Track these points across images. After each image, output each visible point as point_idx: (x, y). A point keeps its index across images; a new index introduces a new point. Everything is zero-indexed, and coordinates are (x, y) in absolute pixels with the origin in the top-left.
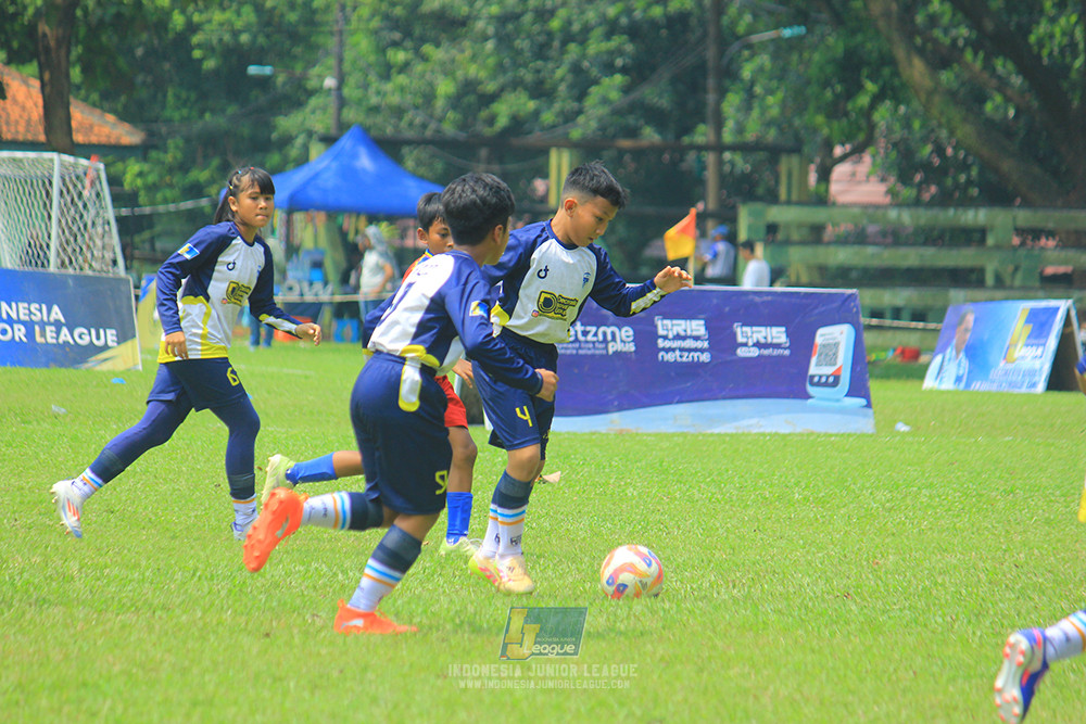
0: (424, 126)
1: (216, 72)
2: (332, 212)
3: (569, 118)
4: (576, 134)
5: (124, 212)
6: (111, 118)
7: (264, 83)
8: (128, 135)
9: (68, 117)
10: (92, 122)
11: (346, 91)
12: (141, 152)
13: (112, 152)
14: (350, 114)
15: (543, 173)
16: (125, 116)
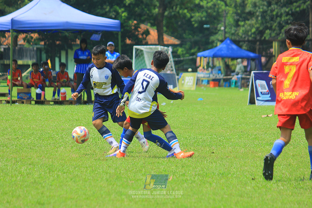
0: (245, 38)
1: (197, 27)
2: (223, 57)
3: (278, 35)
4: (279, 38)
5: (176, 59)
6: (173, 38)
7: (207, 29)
8: (177, 42)
9: (163, 39)
10: (168, 39)
11: (227, 30)
12: (180, 45)
13: (174, 46)
14: (227, 35)
15: (272, 47)
16: (176, 37)
